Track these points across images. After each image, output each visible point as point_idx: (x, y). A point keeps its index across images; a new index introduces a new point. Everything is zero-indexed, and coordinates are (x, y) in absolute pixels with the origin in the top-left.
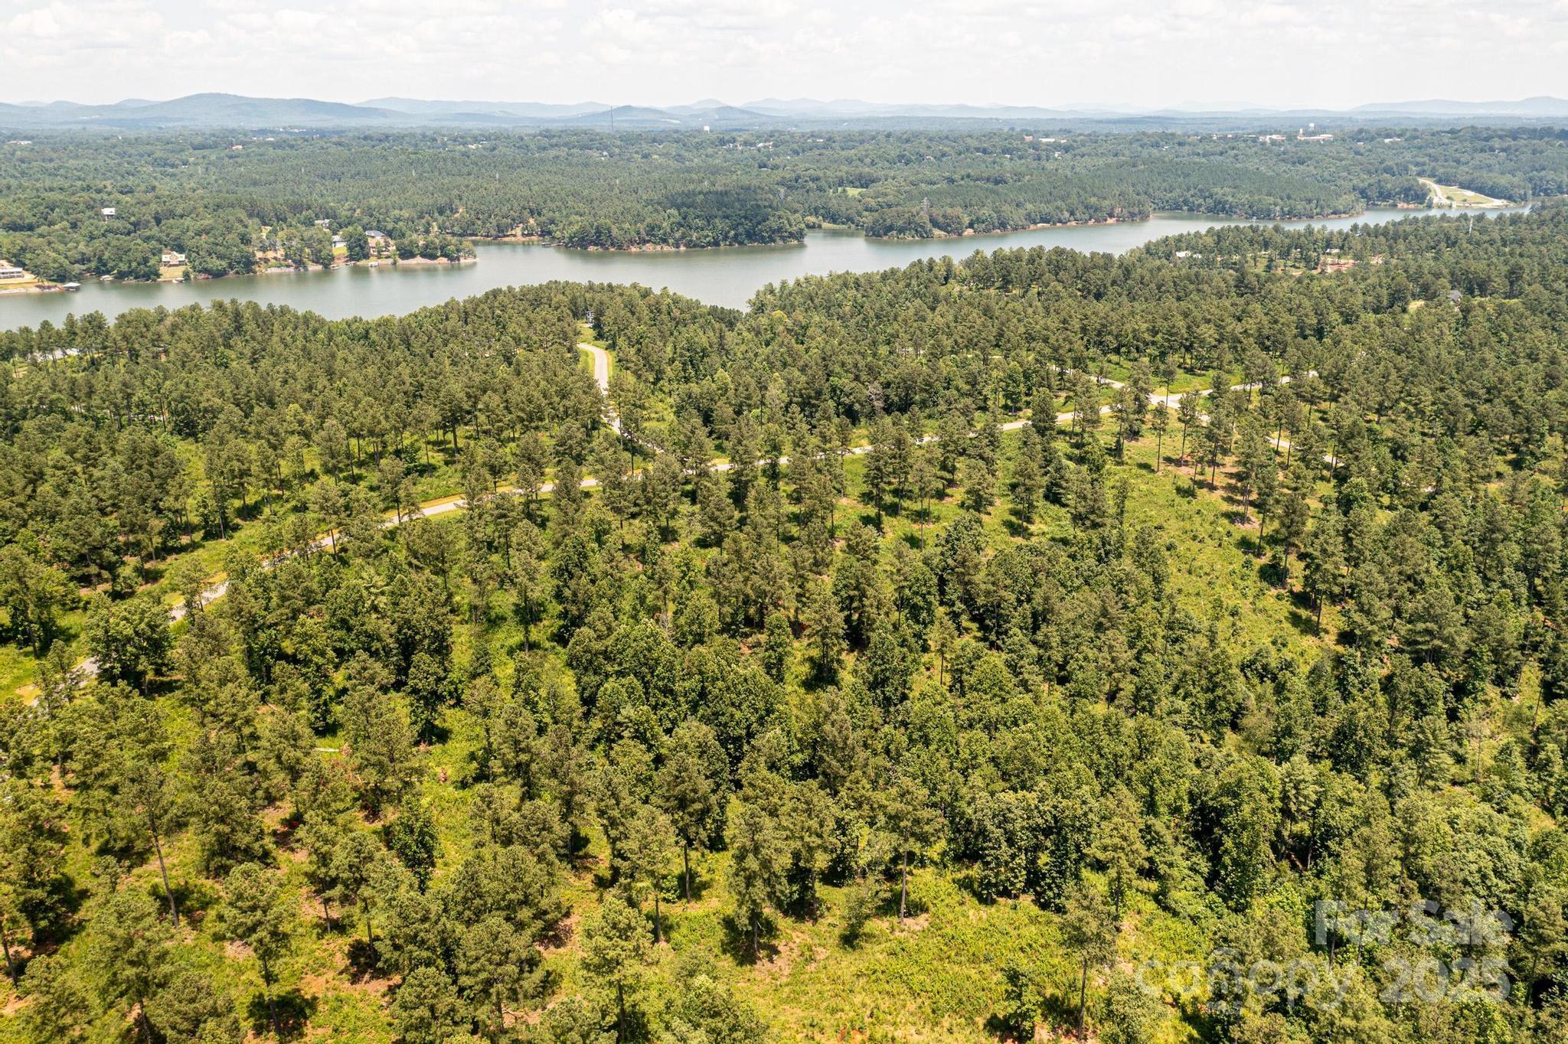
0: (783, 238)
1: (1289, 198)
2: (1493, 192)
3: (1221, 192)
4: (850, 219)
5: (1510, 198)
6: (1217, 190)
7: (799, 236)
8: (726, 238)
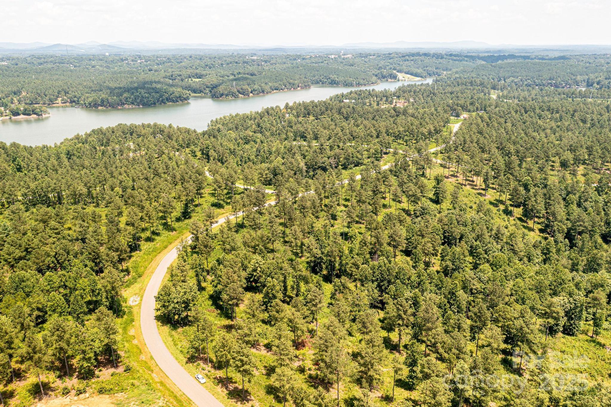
0: (181, 100)
1: (357, 78)
2: (416, 75)
3: (333, 77)
4: (201, 92)
5: (421, 77)
6: (331, 76)
7: (187, 99)
8: (158, 101)
